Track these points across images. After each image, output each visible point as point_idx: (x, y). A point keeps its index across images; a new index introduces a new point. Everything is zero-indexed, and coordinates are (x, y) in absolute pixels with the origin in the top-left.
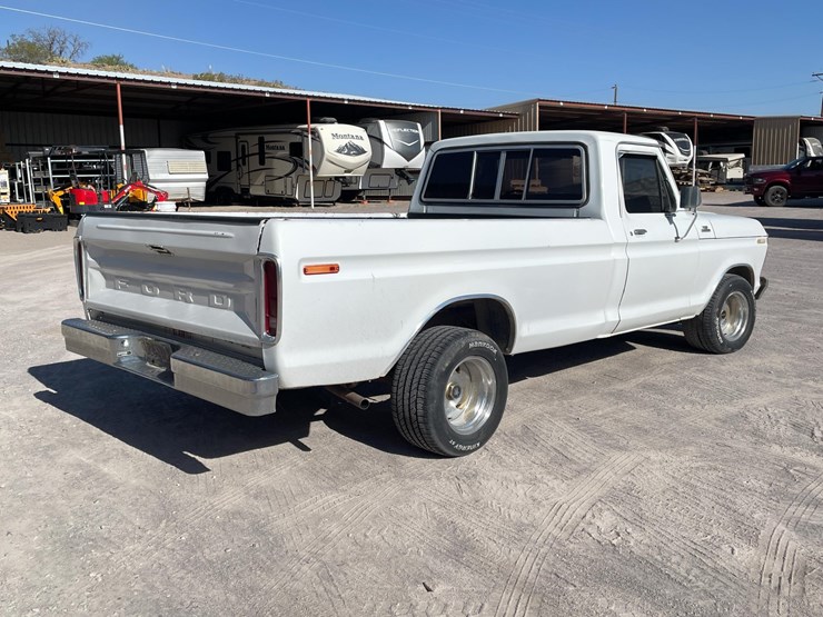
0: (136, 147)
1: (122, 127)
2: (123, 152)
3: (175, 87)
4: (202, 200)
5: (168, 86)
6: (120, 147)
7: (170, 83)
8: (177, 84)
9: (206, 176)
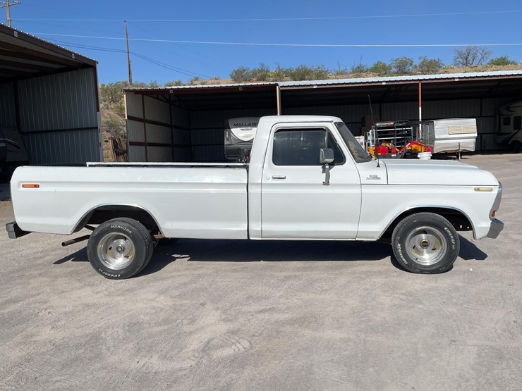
0: (428, 119)
1: (420, 108)
2: (420, 123)
3: (457, 80)
4: (473, 150)
5: (453, 80)
6: (418, 120)
7: (454, 78)
8: (459, 78)
9: (476, 135)
